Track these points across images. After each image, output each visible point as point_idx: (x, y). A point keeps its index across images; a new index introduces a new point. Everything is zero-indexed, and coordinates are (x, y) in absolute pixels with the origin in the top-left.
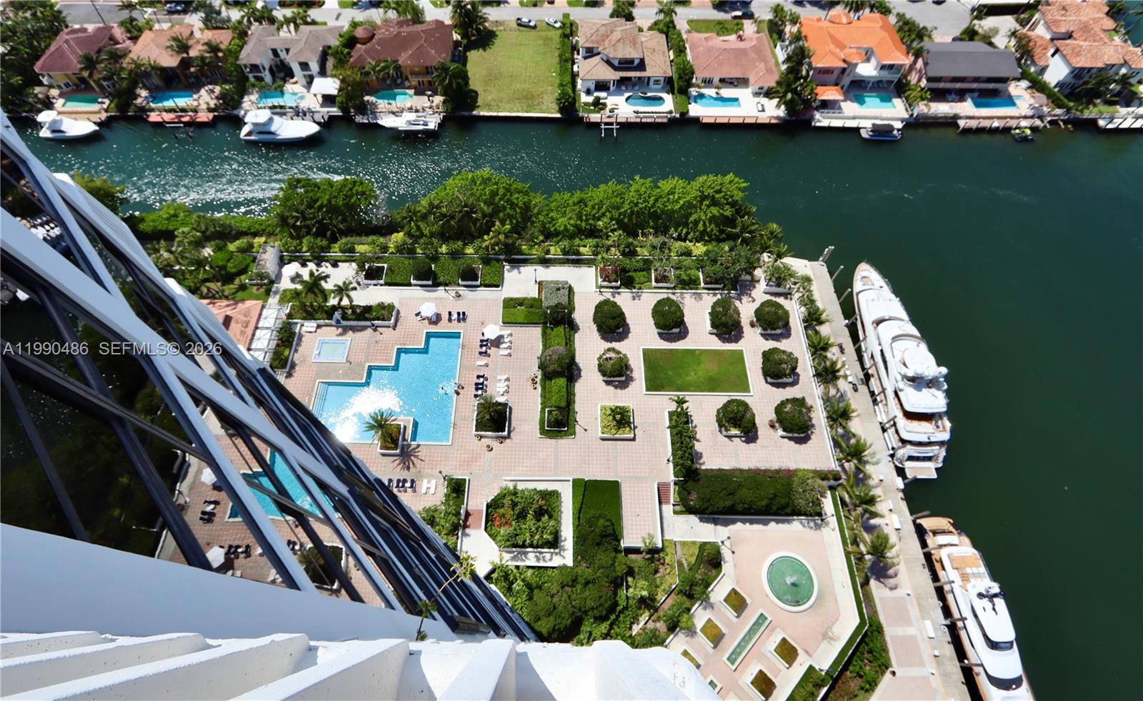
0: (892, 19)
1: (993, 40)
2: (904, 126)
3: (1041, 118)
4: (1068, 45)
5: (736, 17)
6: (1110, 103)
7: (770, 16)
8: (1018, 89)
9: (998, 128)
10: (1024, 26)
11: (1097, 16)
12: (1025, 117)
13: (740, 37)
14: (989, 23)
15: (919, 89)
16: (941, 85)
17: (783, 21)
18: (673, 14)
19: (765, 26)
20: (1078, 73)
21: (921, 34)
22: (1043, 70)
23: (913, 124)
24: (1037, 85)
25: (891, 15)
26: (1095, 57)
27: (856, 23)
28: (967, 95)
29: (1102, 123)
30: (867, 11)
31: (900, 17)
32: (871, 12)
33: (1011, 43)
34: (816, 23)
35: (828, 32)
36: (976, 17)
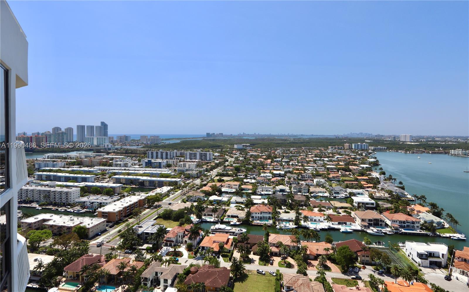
0: (429, 286)
5: (353, 278)
7: (369, 279)
13: (358, 288)
17: (376, 282)
18: (325, 275)
19: (368, 284)
25: (428, 284)
27: (411, 286)
30: (415, 281)
31: (433, 285)
32: (417, 281)
34: (391, 284)
35: (400, 290)
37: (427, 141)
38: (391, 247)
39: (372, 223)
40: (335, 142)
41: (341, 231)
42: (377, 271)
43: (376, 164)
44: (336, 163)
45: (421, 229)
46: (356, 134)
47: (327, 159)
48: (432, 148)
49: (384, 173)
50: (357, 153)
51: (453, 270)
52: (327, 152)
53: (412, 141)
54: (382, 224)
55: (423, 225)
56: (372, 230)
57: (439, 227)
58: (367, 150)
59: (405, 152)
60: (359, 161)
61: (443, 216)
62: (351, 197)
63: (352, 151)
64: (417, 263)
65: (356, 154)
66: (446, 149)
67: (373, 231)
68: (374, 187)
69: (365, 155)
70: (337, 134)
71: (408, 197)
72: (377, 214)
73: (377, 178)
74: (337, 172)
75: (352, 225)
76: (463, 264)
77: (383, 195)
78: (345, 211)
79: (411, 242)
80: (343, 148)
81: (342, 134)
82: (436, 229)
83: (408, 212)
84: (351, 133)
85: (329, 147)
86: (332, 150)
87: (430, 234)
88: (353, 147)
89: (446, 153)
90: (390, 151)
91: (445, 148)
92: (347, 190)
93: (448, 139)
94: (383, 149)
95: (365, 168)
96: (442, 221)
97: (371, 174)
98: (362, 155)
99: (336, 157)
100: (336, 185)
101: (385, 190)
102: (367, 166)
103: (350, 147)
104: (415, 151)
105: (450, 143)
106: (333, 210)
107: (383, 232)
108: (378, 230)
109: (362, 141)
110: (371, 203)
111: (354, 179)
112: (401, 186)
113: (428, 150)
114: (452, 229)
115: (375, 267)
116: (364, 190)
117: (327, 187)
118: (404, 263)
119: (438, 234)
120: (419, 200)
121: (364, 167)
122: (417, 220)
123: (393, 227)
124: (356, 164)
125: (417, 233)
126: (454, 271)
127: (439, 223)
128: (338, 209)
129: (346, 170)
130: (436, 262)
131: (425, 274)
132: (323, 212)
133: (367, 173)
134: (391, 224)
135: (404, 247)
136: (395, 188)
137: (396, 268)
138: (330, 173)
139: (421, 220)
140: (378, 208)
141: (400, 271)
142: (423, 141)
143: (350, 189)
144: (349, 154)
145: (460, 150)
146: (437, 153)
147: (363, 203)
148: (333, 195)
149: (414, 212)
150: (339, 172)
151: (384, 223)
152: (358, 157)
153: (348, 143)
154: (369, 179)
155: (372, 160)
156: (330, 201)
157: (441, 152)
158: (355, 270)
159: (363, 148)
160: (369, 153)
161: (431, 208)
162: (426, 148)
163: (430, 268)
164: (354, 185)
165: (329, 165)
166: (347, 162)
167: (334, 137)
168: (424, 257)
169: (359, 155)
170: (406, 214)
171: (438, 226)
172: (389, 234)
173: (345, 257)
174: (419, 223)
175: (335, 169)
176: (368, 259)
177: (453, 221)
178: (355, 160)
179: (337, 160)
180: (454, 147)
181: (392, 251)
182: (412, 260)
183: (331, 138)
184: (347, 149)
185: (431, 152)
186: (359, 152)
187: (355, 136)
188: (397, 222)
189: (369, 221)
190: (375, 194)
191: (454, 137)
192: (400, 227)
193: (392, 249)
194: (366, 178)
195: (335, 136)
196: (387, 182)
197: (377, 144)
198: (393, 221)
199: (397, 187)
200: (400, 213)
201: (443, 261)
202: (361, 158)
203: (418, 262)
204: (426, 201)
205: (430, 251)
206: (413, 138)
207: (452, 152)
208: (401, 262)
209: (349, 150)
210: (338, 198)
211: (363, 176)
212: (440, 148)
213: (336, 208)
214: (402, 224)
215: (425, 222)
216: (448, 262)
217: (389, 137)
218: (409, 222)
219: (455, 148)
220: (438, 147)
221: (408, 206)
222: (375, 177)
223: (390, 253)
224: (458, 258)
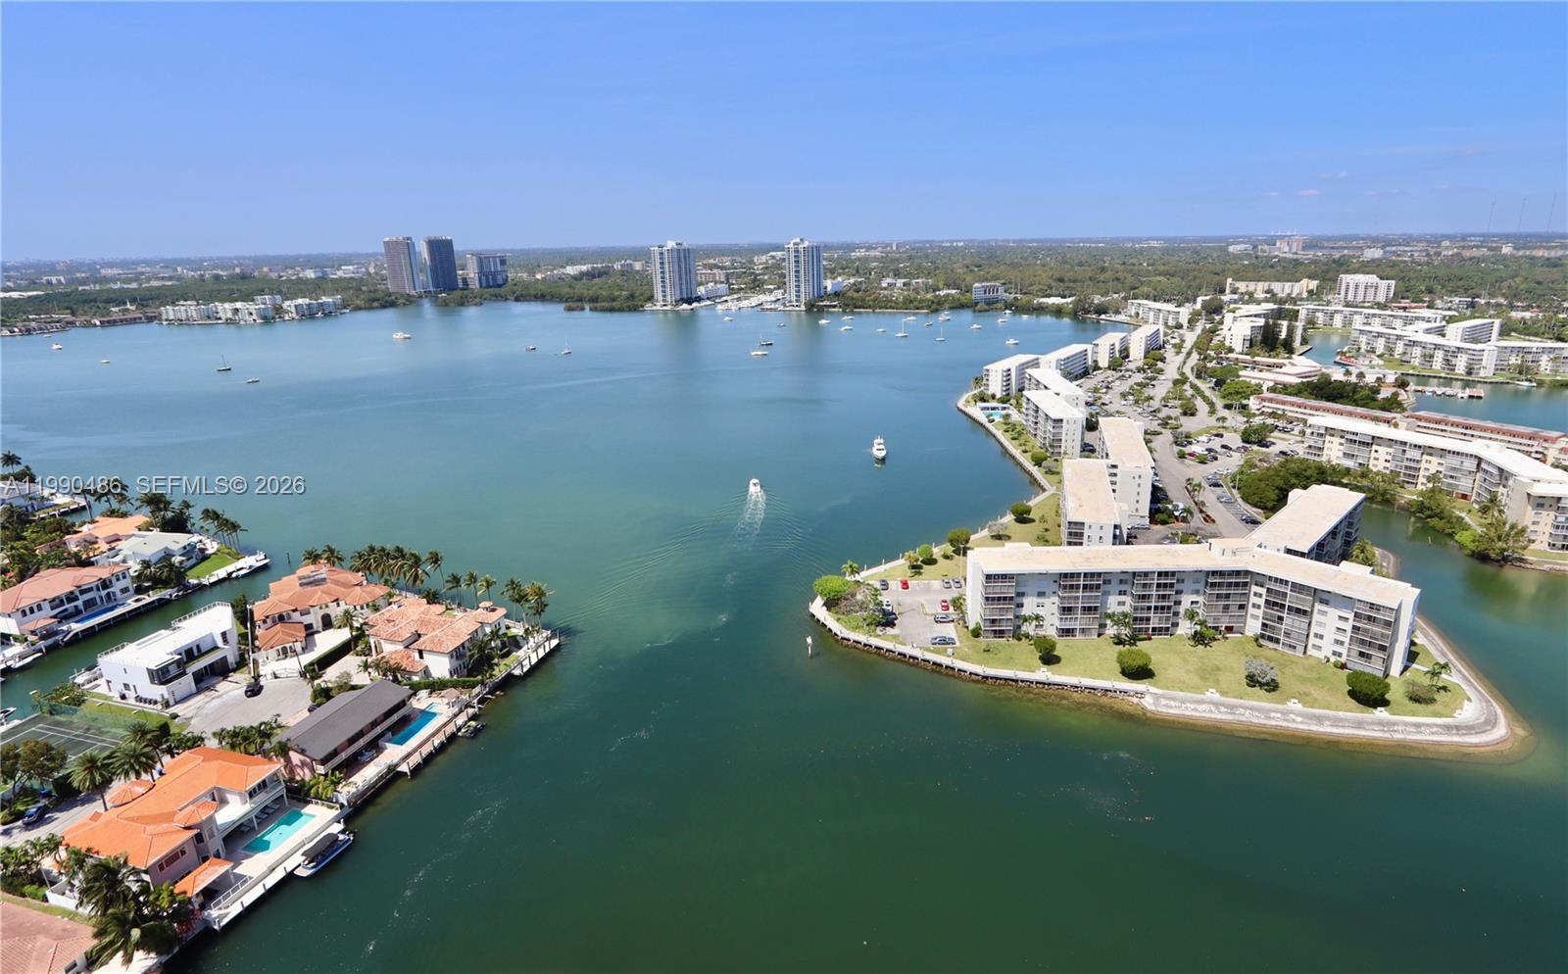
0: (212, 743)
1: (352, 683)
2: (345, 823)
3: (468, 705)
4: (424, 642)
6: (507, 655)
8: (422, 701)
9: (442, 743)
10: (370, 654)
11: (422, 609)
12: (456, 716)
14: (331, 675)
15: (322, 778)
16: (343, 756)
17: (26, 862)
20: (457, 654)
21: (264, 732)
22: (426, 672)
23: (353, 814)
24: (436, 687)
25: (206, 741)
26: (456, 636)
27: (161, 782)
28: (380, 742)
29: (517, 672)
30: (166, 759)
31: (220, 735)
32: (173, 756)
33: (372, 674)
34: (94, 824)
35: (127, 819)
36: (313, 678)
37: (70, 282)
38: (45, 709)
42: (20, 823)
45: (139, 590)
48: (98, 307)
51: (260, 661)
53: (10, 284)
55: (139, 577)
57: (193, 561)
61: (194, 524)
64: (156, 702)
66: (147, 306)
71: (56, 505)
76: (278, 632)
79: (117, 649)
82: (186, 571)
83: (76, 555)
87: (171, 595)
89: (150, 319)
91: (145, 303)
93: (144, 270)
96: (195, 538)
104: (33, 324)
105: (155, 283)
112: (17, 469)
113: (85, 313)
114: (228, 551)
115: (6, 812)
118: (114, 730)
119: (195, 581)
122: (117, 570)
123: (33, 633)
125: (129, 612)
126: (264, 661)
127: (188, 551)
130: (211, 665)
131: (192, 718)
134: (19, 624)
135: (96, 679)
137: (91, 764)
139: (130, 563)
141: (105, 762)
142: (54, 281)
145: (189, 302)
146: (121, 321)
149: (96, 546)
157: (135, 319)
161: (151, 511)
162: (75, 307)
163: (199, 691)
168: (174, 671)
170: (68, 566)
171: (189, 559)
174: (124, 577)
177: (227, 525)
180: (173, 296)
181: (58, 718)
182: (138, 704)
185: (98, 323)
188: (40, 609)
191: (161, 261)
192: (59, 622)
193: (53, 711)
198: (23, 612)
200: (42, 573)
201: (229, 652)
203: (159, 699)
205: (184, 644)
206: (12, 273)
207: (169, 311)
208: (102, 733)
212: (125, 304)
214: (67, 606)
215: (146, 564)
216: (243, 647)
218: (90, 590)
219: (175, 297)
220: (117, 299)
221: (67, 537)
223: (50, 730)
224: (265, 622)
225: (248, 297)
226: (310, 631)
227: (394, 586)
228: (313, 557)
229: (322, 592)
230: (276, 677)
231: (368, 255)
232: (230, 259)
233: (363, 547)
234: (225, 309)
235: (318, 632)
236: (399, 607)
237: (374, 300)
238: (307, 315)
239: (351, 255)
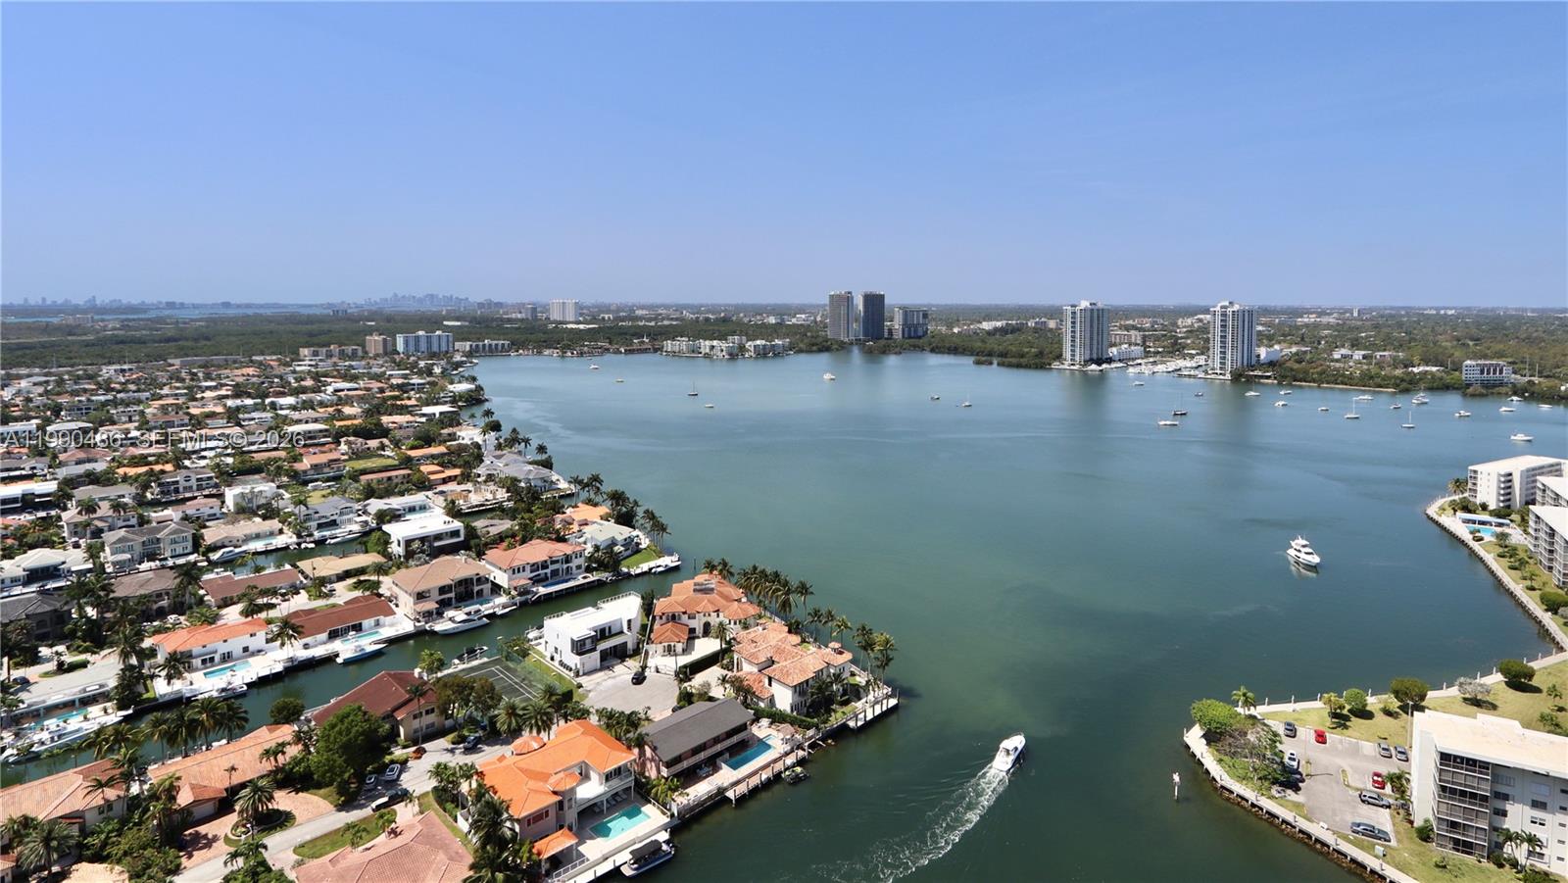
0: (594, 719)
1: (711, 694)
2: (671, 834)
3: (800, 747)
4: (774, 670)
5: (379, 807)
6: (846, 703)
7: (432, 785)
8: (762, 730)
9: (769, 779)
10: (732, 670)
11: (781, 637)
12: (787, 754)
14: (699, 679)
15: (663, 780)
16: (685, 764)
17: (452, 782)
18: (263, 851)
19: (431, 798)
20: (800, 689)
21: (632, 721)
22: (772, 700)
23: (680, 826)
24: (777, 718)
25: (591, 716)
26: (803, 671)
27: (551, 742)
28: (718, 761)
29: (852, 724)
30: (562, 722)
31: (601, 713)
32: (566, 722)
33: (728, 690)
34: (499, 765)
35: (518, 768)
36: (681, 681)
37: (615, 319)
38: (504, 654)
39: (452, 595)
40: (330, 331)
41: (339, 660)
42: (462, 746)
43: (474, 399)
44: (330, 410)
45: (589, 570)
46: (414, 297)
47: (290, 400)
48: (627, 339)
49: (496, 427)
50: (415, 365)
51: (650, 653)
52: (294, 372)
53: (581, 319)
54: (482, 590)
55: (590, 559)
56: (454, 619)
57: (629, 552)
58: (447, 355)
59: (560, 353)
60: (418, 396)
62: (380, 529)
63: (394, 362)
64: (571, 670)
65: (408, 372)
66: (656, 340)
67: (454, 622)
68: (465, 478)
69: (442, 373)
70: (339, 301)
71: (559, 489)
72: (466, 562)
73: (478, 446)
74: (333, 446)
75: (384, 626)
76: (669, 630)
77: (490, 496)
78: (358, 585)
79: (558, 616)
80: (360, 353)
81: (361, 301)
82: (621, 561)
83: (557, 532)
84: (396, 295)
85: (301, 349)
86: (313, 363)
87: (607, 579)
88: (400, 347)
89: (656, 350)
90: (521, 354)
91: (656, 337)
92: (368, 504)
93: (662, 312)
94: (500, 348)
95: (437, 416)
96: (635, 534)
97: (455, 434)
98: (430, 373)
99: (330, 389)
100: (324, 496)
101: (497, 480)
102: (446, 408)
103: (390, 348)
104: (585, 349)
105: (666, 323)
106: (308, 592)
107: (486, 613)
108: (468, 614)
109: (433, 322)
110: (451, 532)
111: (396, 463)
112: (544, 457)
113: (618, 343)
114: (654, 549)
115: (456, 733)
116: (430, 493)
117: (286, 510)
118: (538, 686)
119: (627, 571)
120: (587, 489)
121: (434, 414)
122: (578, 549)
123: (515, 589)
124: (407, 407)
125: (577, 586)
126: (653, 655)
127: (628, 543)
128: (331, 583)
129: (365, 433)
130: (615, 647)
131: (590, 691)
132: (263, 615)
133: (445, 431)
134: (510, 579)
135: (539, 638)
136: (525, 468)
137: (512, 711)
138: (301, 455)
139: (588, 546)
140: (473, 542)
141: (521, 713)
142: (607, 318)
143: (381, 498)
144: (384, 373)
145: (683, 339)
146: (638, 350)
147: (423, 539)
148: (311, 535)
149: (571, 527)
150: (339, 443)
151: (489, 585)
152: (416, 380)
153: (380, 335)
154: (450, 452)
155: (463, 387)
156: (298, 564)
157: (646, 349)
158: (389, 775)
159: (435, 348)
160: (453, 363)
161: (612, 505)
162: (613, 338)
163: (602, 669)
164: (395, 481)
165: (299, 422)
166: (376, 401)
167: (326, 312)
168: (588, 646)
169: (420, 373)
170: (550, 539)
171: (626, 550)
172: (503, 616)
173: (346, 748)
174: (581, 556)
175: (325, 436)
176: (431, 718)
177: (657, 527)
178: (406, 392)
179: (335, 398)
180: (671, 333)
181: (509, 664)
182: (560, 667)
183: (316, 315)
184: (376, 356)
185: (623, 351)
186: (422, 364)
187: (411, 307)
188: (524, 571)
189: (440, 594)
190: (466, 499)
191: (676, 305)
192: (533, 584)
193: (508, 658)
194: (442, 449)
195: (330, 306)
196: (504, 452)
197: (481, 334)
198: (514, 570)
199: (530, 463)
200: (533, 542)
201: (629, 638)
202: (428, 383)
203: (574, 668)
204: (603, 488)
205: (600, 623)
206: (585, 311)
207: (669, 345)
208: (531, 686)
209: (386, 358)
210: (333, 541)
211: (430, 446)
212: (643, 337)
213: (323, 581)
214: (540, 572)
215: (597, 548)
216: (641, 637)
217: (520, 307)
218: (557, 562)
219: (676, 334)
220: (639, 333)
221: (557, 516)
222: (469, 443)
223: (502, 672)
224: (661, 618)
225: (722, 337)
226: (692, 635)
227: (765, 608)
228: (710, 567)
229: (709, 601)
230: (658, 672)
231: (818, 306)
232: (720, 306)
233: (748, 567)
234: (705, 345)
235: (698, 637)
236: (764, 629)
237: (813, 345)
238: (762, 354)
239: (805, 305)
